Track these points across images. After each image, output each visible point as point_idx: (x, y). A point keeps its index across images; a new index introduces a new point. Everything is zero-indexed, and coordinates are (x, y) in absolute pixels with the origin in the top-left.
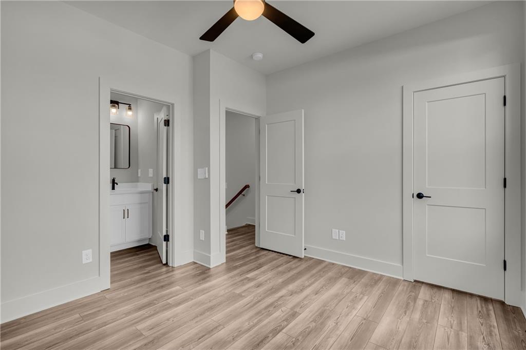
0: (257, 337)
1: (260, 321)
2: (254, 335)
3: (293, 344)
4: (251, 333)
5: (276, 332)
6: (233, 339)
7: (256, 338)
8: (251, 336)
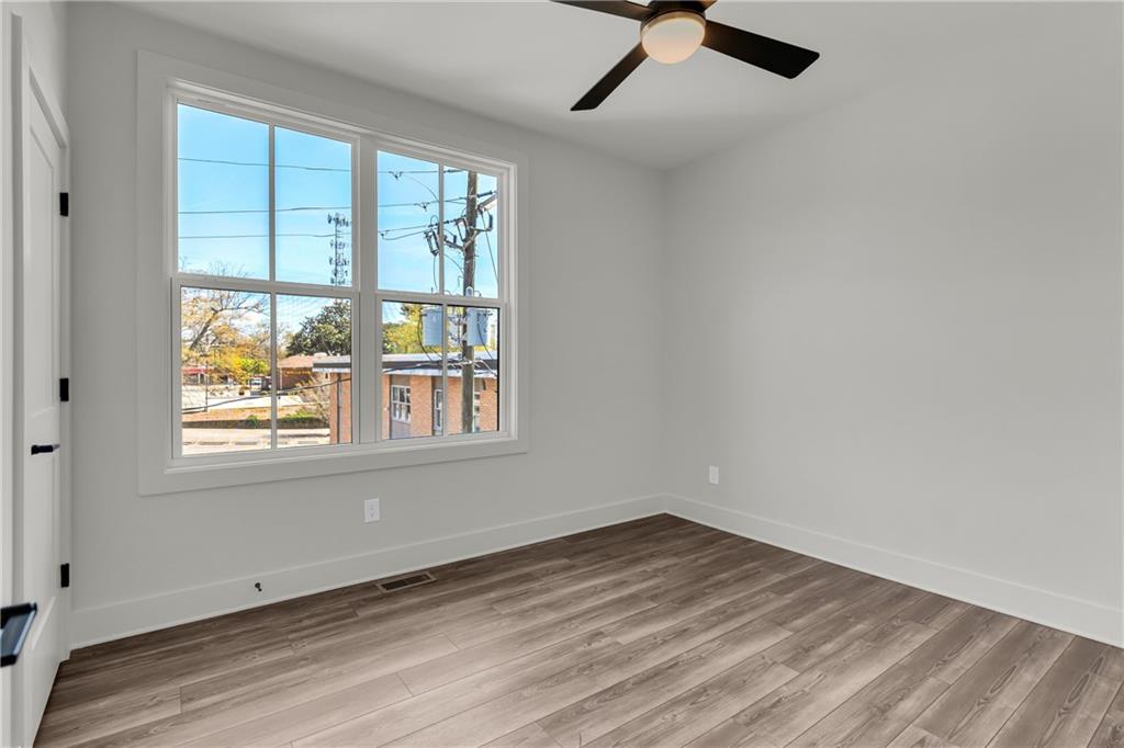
0: (656, 687)
1: (646, 719)
2: (662, 690)
3: (591, 666)
4: (670, 696)
5: (616, 691)
6: (706, 691)
7: (660, 685)
8: (668, 691)
